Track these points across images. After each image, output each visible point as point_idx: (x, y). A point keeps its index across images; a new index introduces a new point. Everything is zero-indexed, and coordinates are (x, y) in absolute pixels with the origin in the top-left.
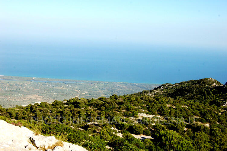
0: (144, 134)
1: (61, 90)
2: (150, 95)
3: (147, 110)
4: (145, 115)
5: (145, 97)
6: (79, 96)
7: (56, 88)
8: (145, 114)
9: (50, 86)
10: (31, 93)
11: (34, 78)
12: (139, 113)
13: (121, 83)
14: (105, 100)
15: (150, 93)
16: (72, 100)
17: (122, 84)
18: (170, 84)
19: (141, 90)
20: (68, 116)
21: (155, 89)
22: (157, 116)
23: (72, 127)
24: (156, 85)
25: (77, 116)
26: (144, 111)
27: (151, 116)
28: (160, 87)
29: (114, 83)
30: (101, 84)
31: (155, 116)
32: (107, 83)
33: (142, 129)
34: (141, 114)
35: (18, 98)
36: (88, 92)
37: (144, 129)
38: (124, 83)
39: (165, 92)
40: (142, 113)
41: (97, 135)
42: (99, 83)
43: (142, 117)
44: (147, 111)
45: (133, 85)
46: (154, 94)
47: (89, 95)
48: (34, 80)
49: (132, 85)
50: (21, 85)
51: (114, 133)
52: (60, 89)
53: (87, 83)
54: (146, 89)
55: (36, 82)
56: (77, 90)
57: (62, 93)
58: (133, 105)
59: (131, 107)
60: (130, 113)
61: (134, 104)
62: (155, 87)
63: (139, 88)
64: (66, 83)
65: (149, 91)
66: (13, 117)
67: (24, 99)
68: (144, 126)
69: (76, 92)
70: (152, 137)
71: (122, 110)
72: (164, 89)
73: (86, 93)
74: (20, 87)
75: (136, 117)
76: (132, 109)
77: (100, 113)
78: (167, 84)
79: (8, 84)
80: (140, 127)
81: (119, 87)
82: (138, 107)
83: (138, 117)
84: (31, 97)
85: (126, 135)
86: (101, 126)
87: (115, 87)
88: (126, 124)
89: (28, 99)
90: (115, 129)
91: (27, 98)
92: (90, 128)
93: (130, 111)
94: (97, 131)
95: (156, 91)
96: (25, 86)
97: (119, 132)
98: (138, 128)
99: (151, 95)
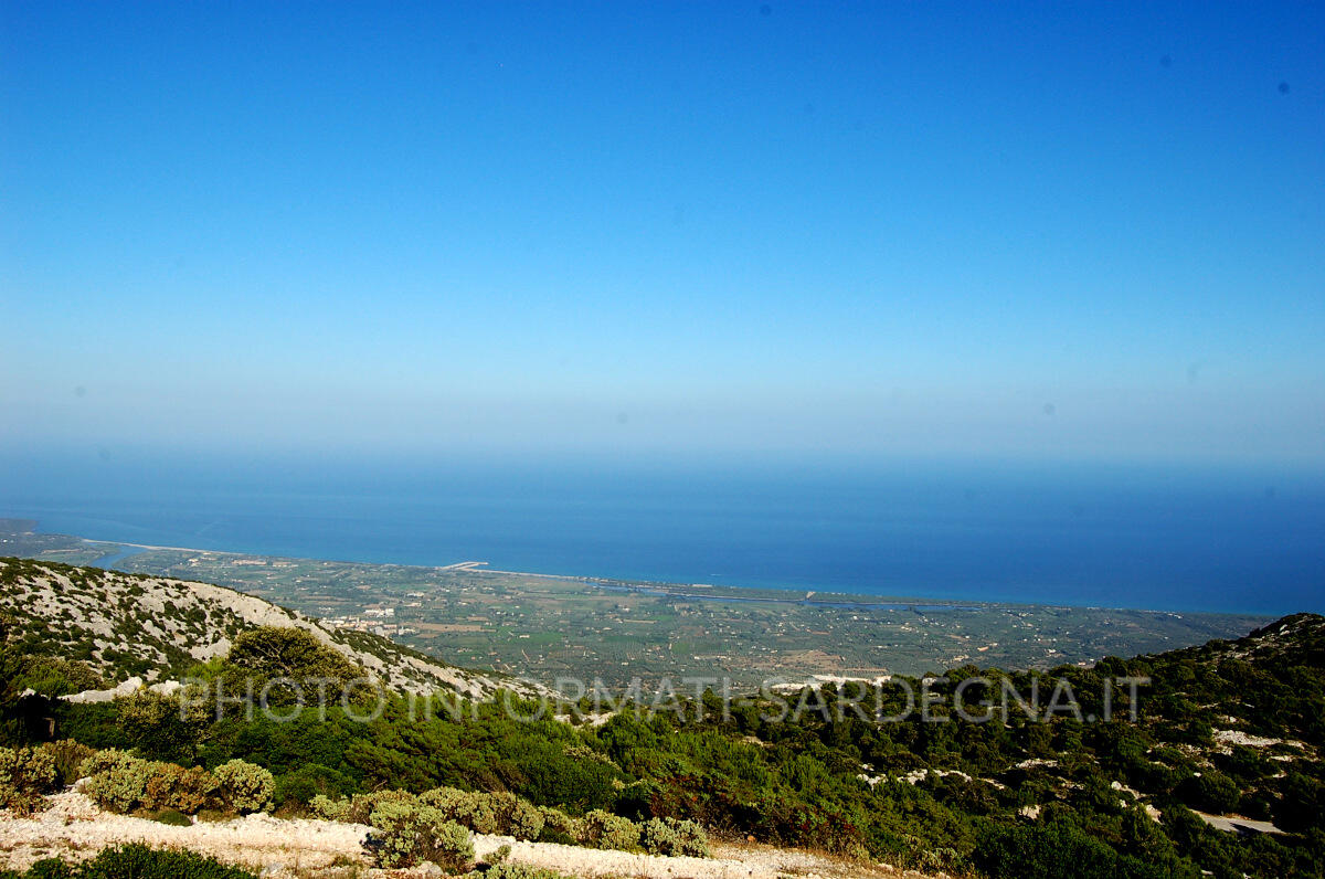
0: (1243, 812)
1: (902, 636)
2: (1238, 655)
3: (1247, 719)
4: (1239, 738)
5: (1233, 667)
6: (967, 657)
7: (889, 627)
8: (1240, 734)
9: (863, 620)
10: (802, 645)
11: (810, 594)
12: (1215, 730)
13: (1118, 612)
14: (1077, 678)
15: (1238, 650)
16: (957, 673)
17: (1125, 617)
18: (1313, 616)
19: (1199, 639)
20: (945, 732)
21: (1257, 633)
22: (1292, 743)
23: (964, 775)
24: (1252, 619)
25: (977, 733)
26: (1233, 720)
27: (1262, 742)
28: (1275, 628)
29: (1094, 612)
30: (1044, 614)
31: (1279, 741)
32: (1068, 612)
33: (1236, 792)
34: (1225, 733)
35: (758, 661)
36: (999, 642)
37: (1242, 792)
38: (1130, 613)
39: (1298, 646)
40: (1227, 729)
41: (1060, 810)
42: (1037, 610)
43: (1228, 743)
44: (1248, 723)
45: (1163, 618)
46: (1254, 655)
47: (1003, 655)
48: (812, 601)
49: (1160, 619)
50: (769, 618)
51: (1123, 804)
52: (899, 633)
53: (995, 610)
54: (1215, 634)
55: (818, 607)
56: (958, 634)
57: (905, 645)
58: (1190, 699)
59: (1181, 705)
60: (1180, 727)
61: (1192, 695)
62: (1254, 626)
63: (1188, 629)
64: (919, 609)
65: (1232, 642)
66: (750, 728)
67: (778, 666)
68: (1242, 781)
69: (955, 641)
70: (1275, 825)
71: (1148, 714)
72: (1291, 635)
73: (991, 648)
74: (765, 623)
75: (1203, 744)
76: (1188, 715)
77: (1063, 724)
78: (1304, 614)
79: (725, 614)
80: (1224, 785)
81: (1111, 624)
82: (1208, 706)
83: (1212, 745)
84: (803, 658)
85: (1176, 815)
86: (1070, 774)
87: (1098, 624)
88: (1167, 771)
89: (792, 663)
90: (1127, 788)
91: (788, 660)
92: (1029, 783)
93: (1181, 722)
94: (1058, 796)
95: (1260, 642)
96: (781, 619)
97: (1141, 800)
98: (1218, 788)
99: (1243, 658)
